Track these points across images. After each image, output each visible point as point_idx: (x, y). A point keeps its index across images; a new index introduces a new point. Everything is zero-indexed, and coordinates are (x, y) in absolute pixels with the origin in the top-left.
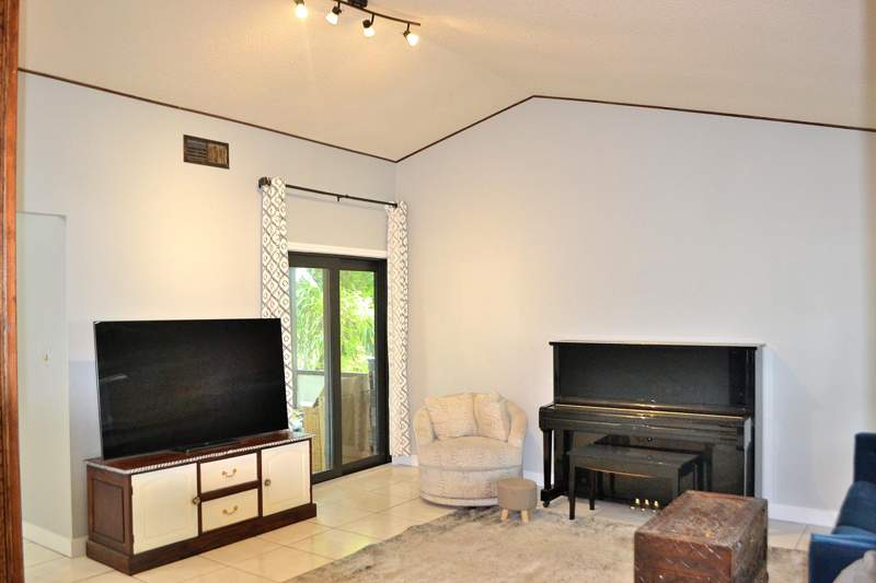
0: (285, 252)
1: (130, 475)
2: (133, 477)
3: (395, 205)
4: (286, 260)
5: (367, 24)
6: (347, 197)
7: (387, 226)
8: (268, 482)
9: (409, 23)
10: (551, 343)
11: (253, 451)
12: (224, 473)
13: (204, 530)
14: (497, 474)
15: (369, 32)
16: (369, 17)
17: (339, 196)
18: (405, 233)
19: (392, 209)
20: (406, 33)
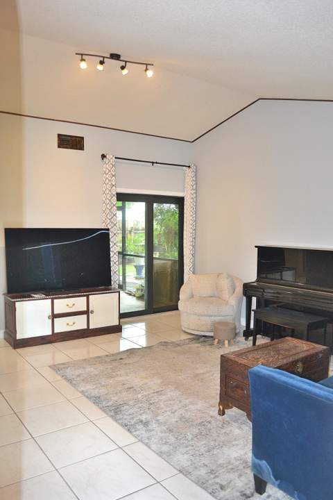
0: (114, 193)
1: (15, 302)
2: (16, 303)
3: (189, 167)
4: (115, 198)
5: (123, 68)
6: (156, 163)
7: (185, 179)
8: (92, 312)
9: (147, 65)
10: (256, 247)
11: (84, 296)
12: (67, 305)
13: (55, 332)
14: (218, 319)
15: (125, 72)
16: (123, 64)
17: (153, 163)
18: (194, 183)
19: (187, 169)
20: (147, 70)
